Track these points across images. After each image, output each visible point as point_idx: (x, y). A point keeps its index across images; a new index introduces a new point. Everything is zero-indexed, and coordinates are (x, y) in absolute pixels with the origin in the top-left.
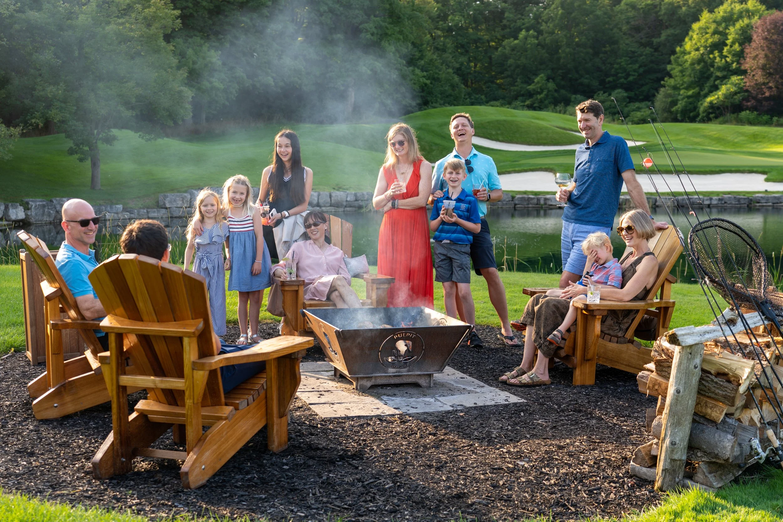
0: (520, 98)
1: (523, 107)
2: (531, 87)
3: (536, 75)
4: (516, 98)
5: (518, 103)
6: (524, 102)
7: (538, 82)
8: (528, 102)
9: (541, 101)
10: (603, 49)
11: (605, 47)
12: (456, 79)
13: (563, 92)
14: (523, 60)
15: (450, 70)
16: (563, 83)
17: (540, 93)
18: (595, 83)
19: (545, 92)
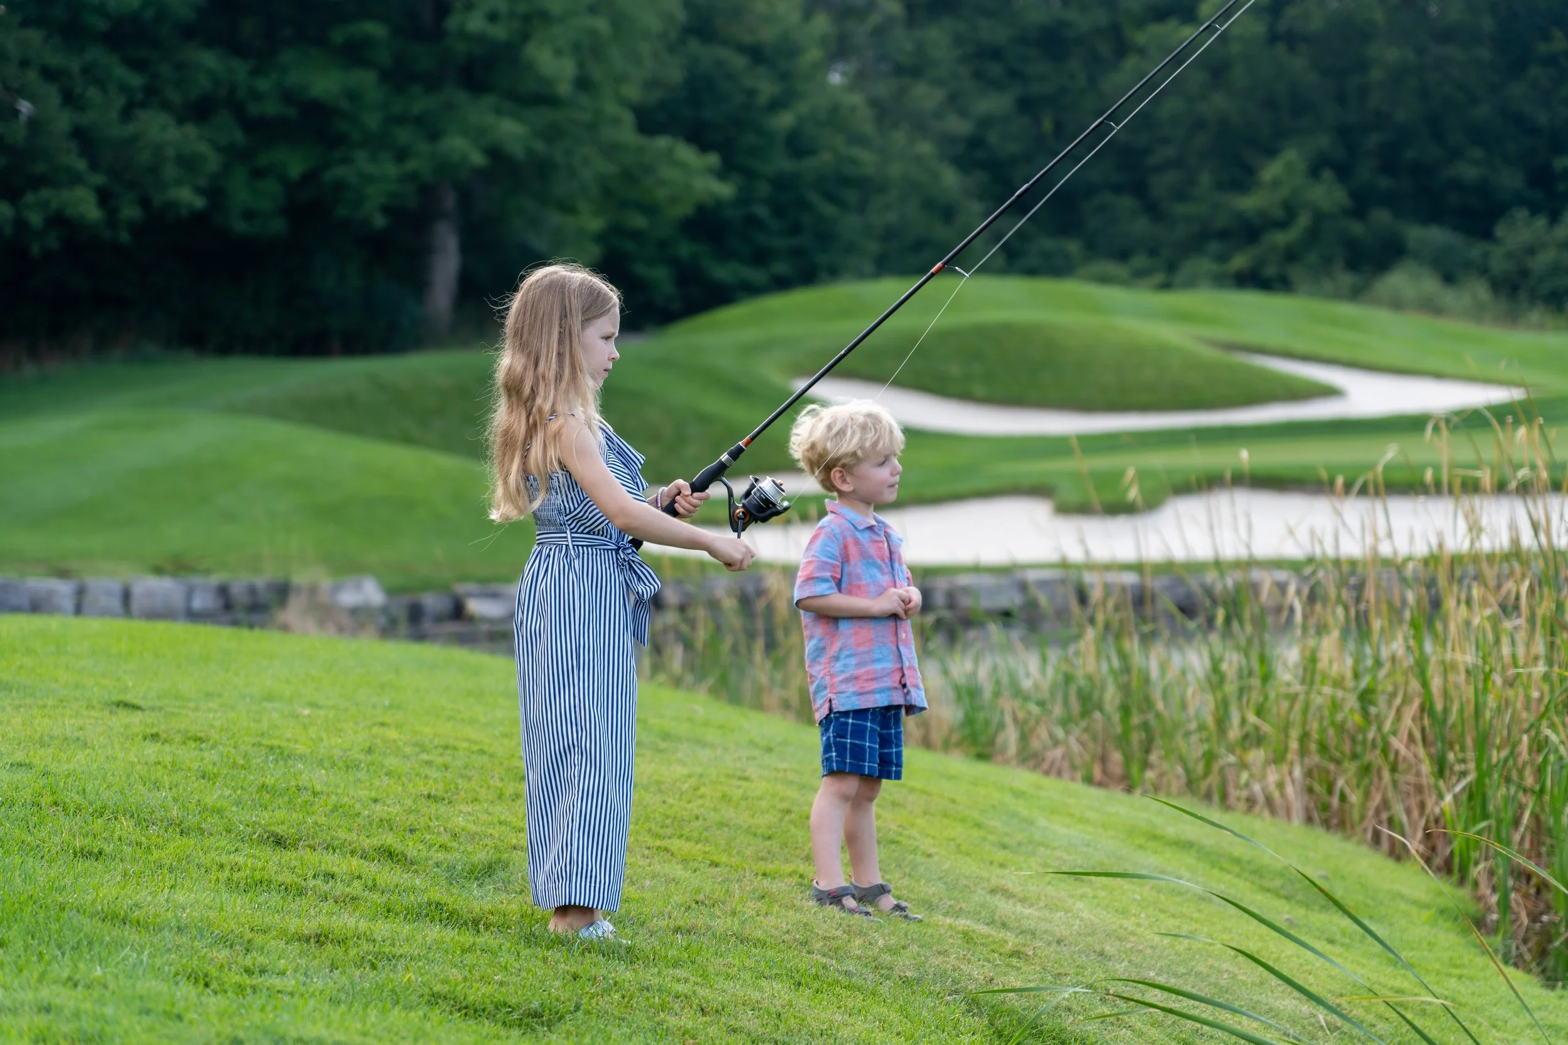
0: (1214, 247)
1: (1221, 281)
2: (1249, 203)
3: (1271, 152)
4: (1196, 243)
5: (1203, 264)
6: (1223, 258)
7: (1276, 183)
8: (1240, 261)
9: (1291, 255)
10: (1542, 48)
11: (1547, 37)
12: (950, 179)
13: (1381, 216)
14: (1219, 103)
15: (925, 148)
16: (1385, 183)
17: (1283, 225)
18: (1511, 180)
19: (1303, 220)
